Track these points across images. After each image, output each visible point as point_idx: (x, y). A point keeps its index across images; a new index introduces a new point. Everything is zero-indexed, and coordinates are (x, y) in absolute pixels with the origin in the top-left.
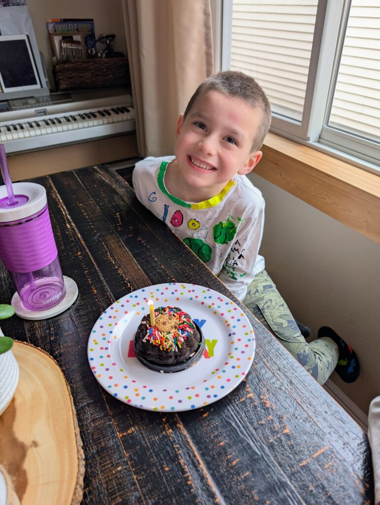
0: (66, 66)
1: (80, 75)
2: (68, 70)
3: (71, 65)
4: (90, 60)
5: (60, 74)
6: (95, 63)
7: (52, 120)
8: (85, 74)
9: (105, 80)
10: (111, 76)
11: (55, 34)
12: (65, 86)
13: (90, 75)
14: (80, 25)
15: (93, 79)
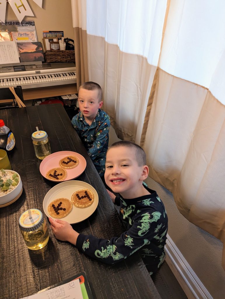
0: (50, 53)
3: (52, 53)
6: (63, 52)
7: (42, 76)
8: (58, 57)
9: (66, 60)
10: (69, 58)
11: (46, 38)
12: (49, 62)
13: (60, 58)
14: (57, 34)
15: (61, 59)
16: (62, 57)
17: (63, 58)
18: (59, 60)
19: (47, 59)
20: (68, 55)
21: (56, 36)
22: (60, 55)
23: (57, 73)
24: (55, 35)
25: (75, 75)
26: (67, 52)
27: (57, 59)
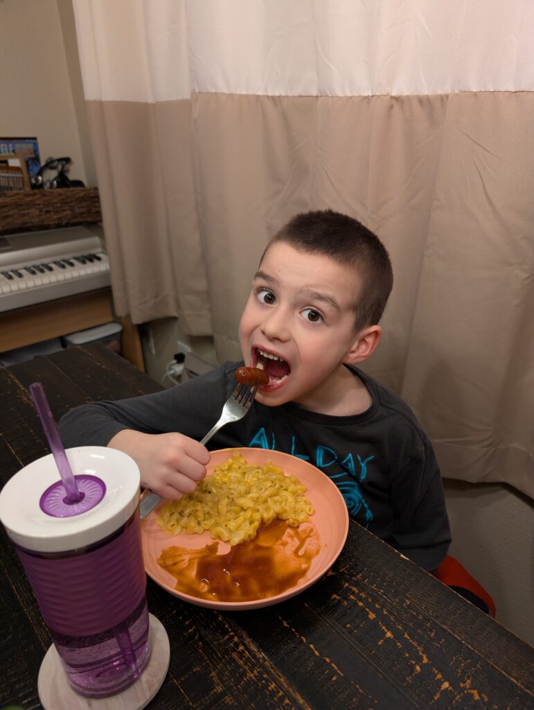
2: (3, 207)
3: (7, 199)
8: (30, 211)
9: (59, 219)
13: (37, 212)
14: (17, 146)
15: (42, 217)
16: (45, 210)
17: (48, 212)
18: (33, 220)
20: (63, 203)
21: (13, 151)
22: (36, 205)
23: (37, 262)
24: (11, 149)
25: (99, 259)
26: (60, 195)
27: (26, 218)
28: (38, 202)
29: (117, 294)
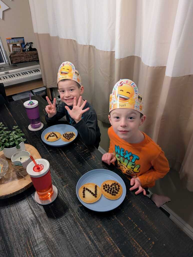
0: (15, 55)
1: (20, 58)
2: (16, 57)
3: (17, 55)
4: (24, 52)
5: (13, 58)
6: (26, 53)
7: (11, 75)
8: (22, 58)
9: (30, 60)
10: (32, 58)
11: (10, 43)
12: (15, 62)
14: (19, 40)
15: (25, 59)
17: (27, 58)
18: (23, 60)
19: (13, 60)
20: (31, 55)
22: (24, 56)
23: (24, 72)
24: (17, 41)
25: (39, 71)
26: (30, 53)
27: (21, 60)
28: (24, 55)
29: (44, 80)
